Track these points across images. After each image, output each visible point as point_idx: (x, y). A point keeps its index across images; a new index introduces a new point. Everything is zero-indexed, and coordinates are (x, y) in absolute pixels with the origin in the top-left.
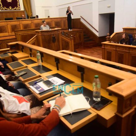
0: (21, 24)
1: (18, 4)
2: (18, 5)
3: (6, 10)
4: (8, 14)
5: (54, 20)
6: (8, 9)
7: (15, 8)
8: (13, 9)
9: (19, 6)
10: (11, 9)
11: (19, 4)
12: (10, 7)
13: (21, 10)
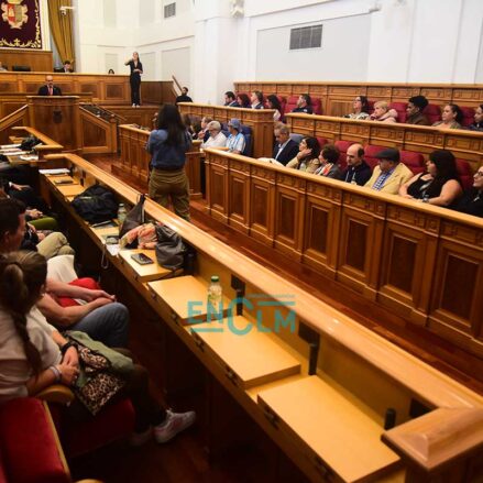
0: (20, 82)
1: (38, 34)
2: (37, 37)
3: (5, 46)
4: (10, 57)
5: (105, 79)
6: (11, 45)
7: (28, 44)
8: (23, 45)
9: (40, 39)
10: (17, 44)
11: (40, 36)
12: (17, 41)
13: (44, 49)
